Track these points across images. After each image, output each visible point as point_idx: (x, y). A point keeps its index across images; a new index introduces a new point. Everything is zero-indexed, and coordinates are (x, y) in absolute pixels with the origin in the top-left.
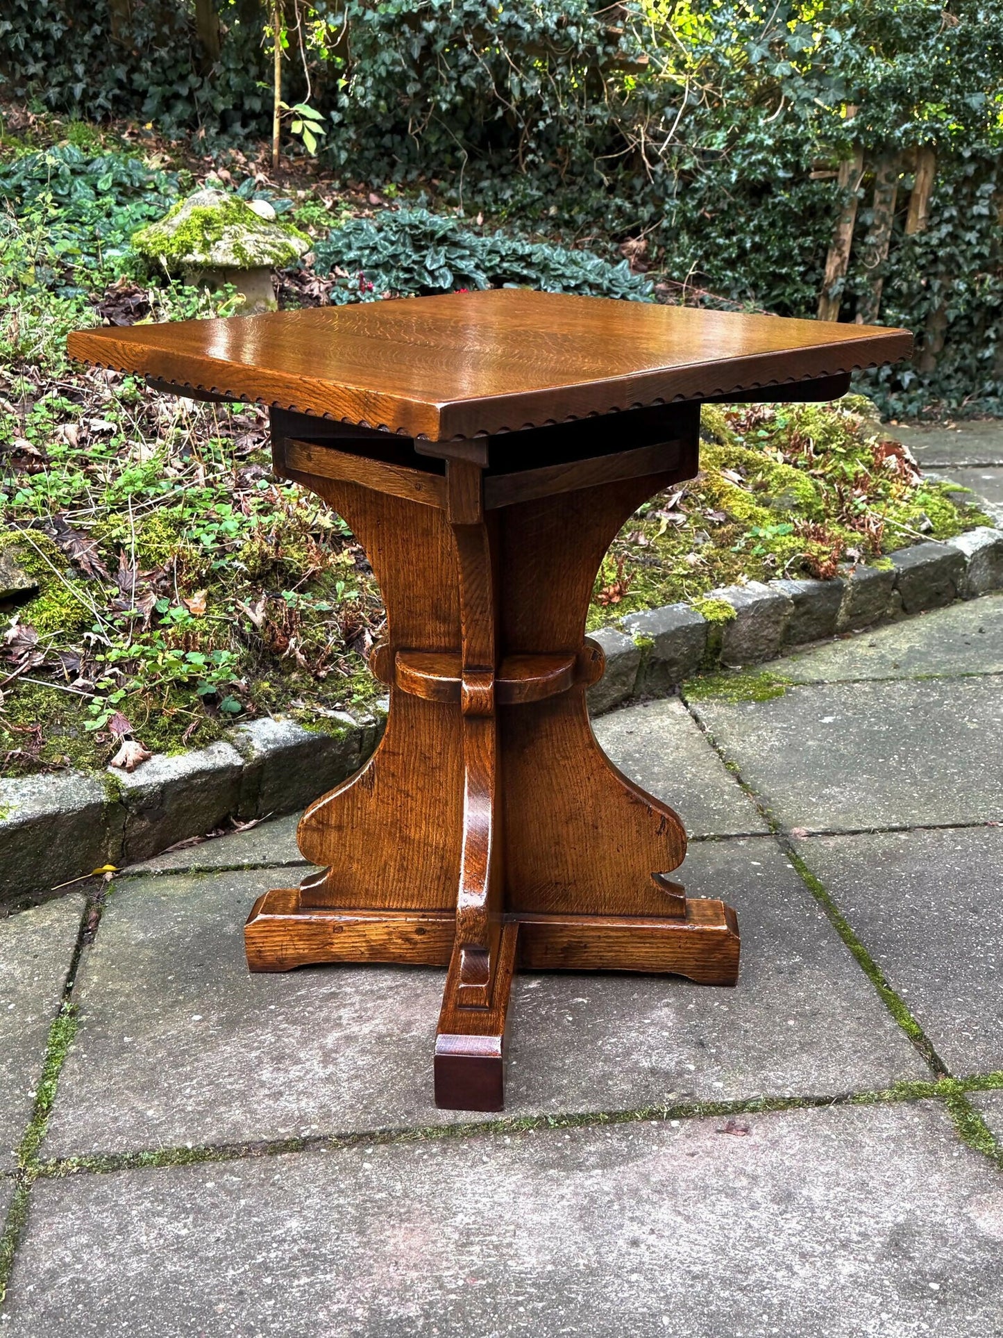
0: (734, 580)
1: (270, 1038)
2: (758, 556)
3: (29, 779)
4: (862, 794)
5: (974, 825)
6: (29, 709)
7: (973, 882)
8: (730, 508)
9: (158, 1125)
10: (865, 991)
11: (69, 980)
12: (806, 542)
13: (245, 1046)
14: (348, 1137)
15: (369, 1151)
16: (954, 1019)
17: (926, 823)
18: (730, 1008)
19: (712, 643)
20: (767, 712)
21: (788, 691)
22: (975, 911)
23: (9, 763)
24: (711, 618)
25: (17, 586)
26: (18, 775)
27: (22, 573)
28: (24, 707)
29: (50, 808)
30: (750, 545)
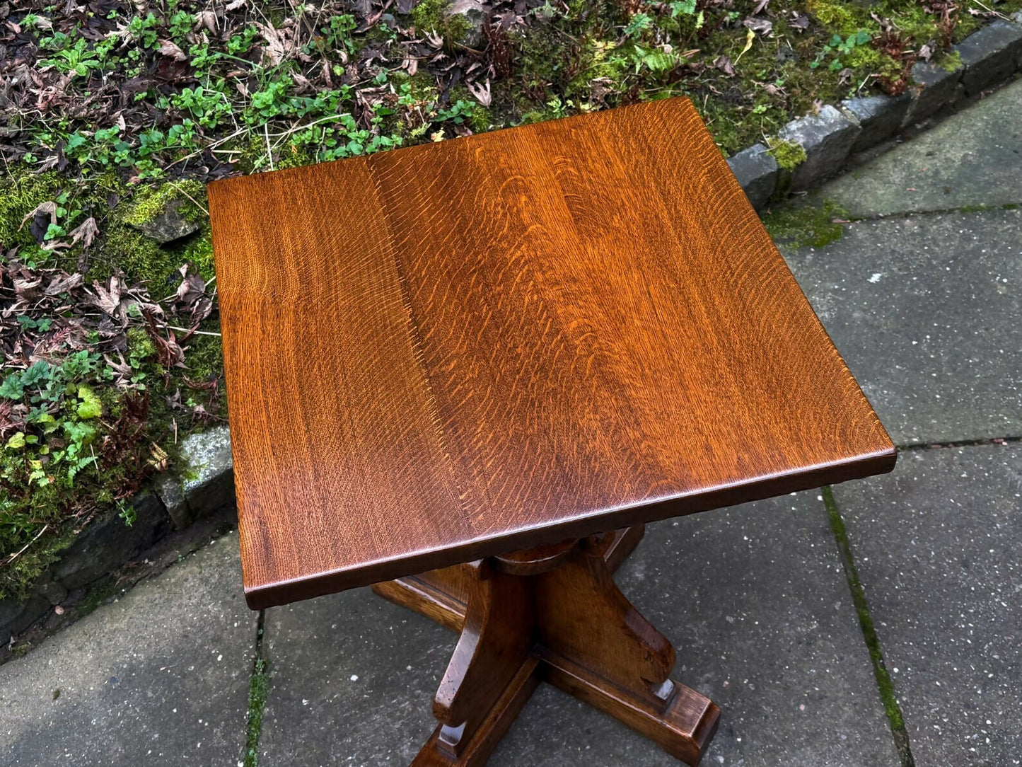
0: (809, 108)
2: (835, 71)
3: (213, 434)
4: (893, 393)
5: (980, 442)
6: (205, 362)
7: (970, 524)
8: (814, 11)
10: (864, 671)
11: (259, 628)
12: (880, 57)
13: (390, 715)
16: (930, 708)
17: (939, 438)
18: (757, 687)
19: (782, 183)
20: (822, 267)
21: (846, 232)
22: (966, 564)
23: (195, 420)
24: (783, 164)
25: (181, 234)
26: (203, 431)
27: (184, 222)
28: (201, 360)
30: (829, 58)
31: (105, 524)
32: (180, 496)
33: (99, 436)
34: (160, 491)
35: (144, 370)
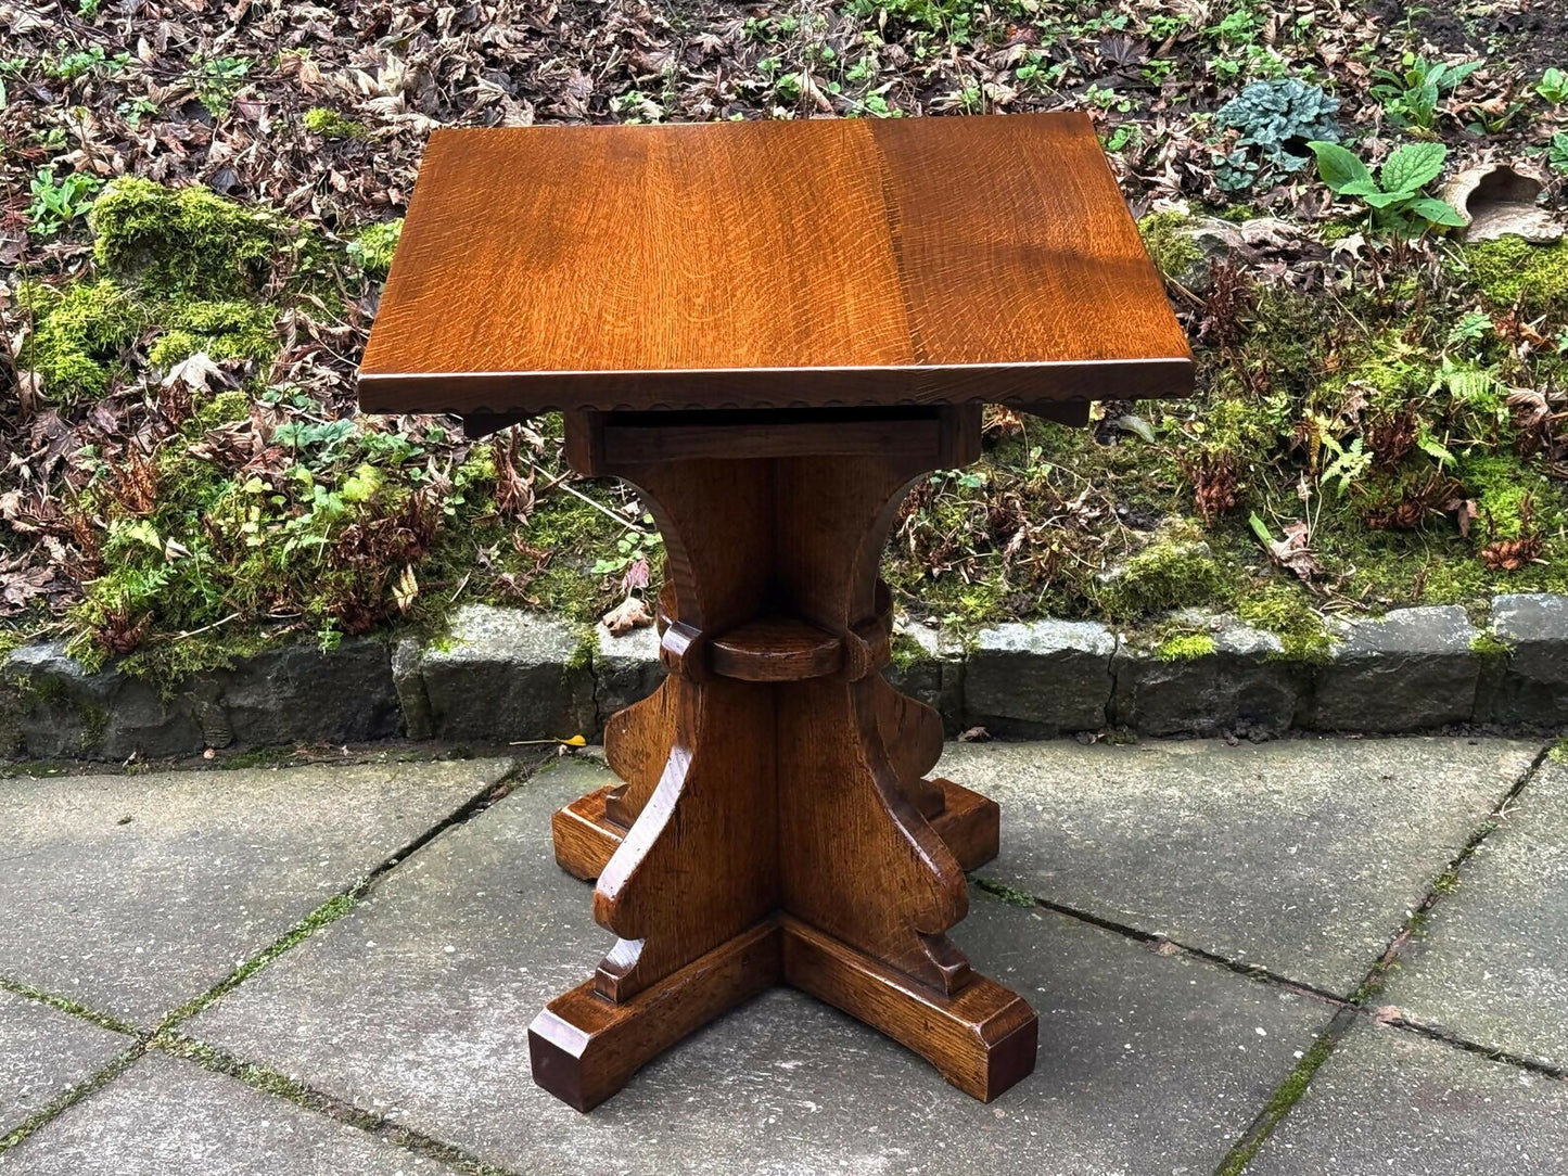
1: (481, 1002)
3: (504, 613)
9: (293, 1044)
11: (396, 857)
14: (422, 1138)
15: (418, 1161)
23: (494, 588)
26: (496, 605)
28: (551, 524)
29: (503, 655)
31: (305, 651)
32: (413, 665)
33: (344, 520)
34: (395, 646)
35: (466, 494)
